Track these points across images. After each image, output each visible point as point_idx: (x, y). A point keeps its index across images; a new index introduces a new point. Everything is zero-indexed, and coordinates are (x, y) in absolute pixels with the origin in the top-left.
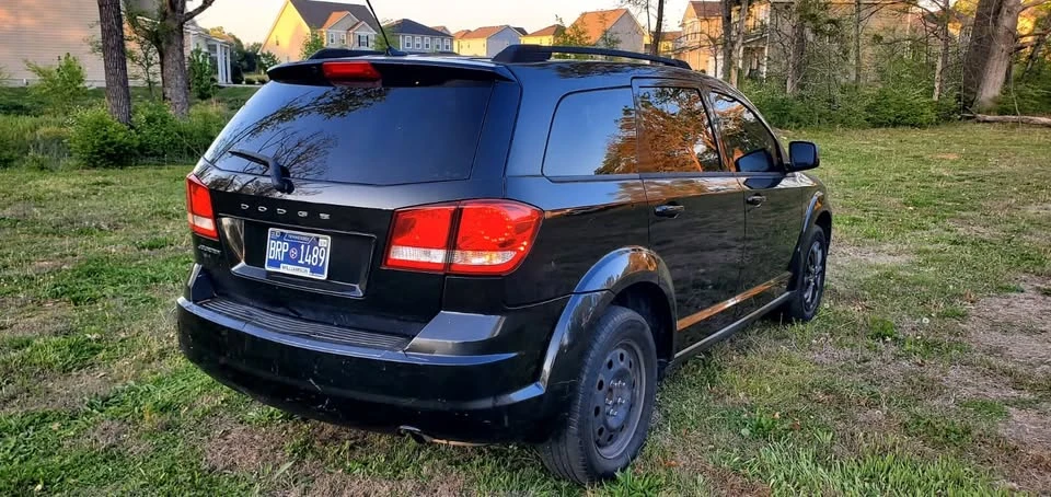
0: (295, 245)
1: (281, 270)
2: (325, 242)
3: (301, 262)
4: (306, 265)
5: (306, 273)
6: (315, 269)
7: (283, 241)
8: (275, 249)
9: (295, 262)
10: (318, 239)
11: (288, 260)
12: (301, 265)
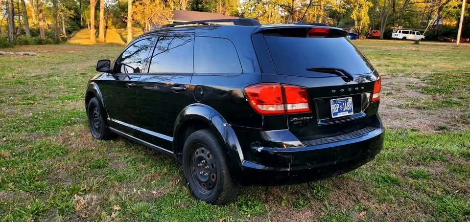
0: (341, 104)
1: (338, 116)
2: (350, 100)
3: (344, 110)
4: (346, 111)
5: (347, 114)
6: (349, 111)
7: (336, 104)
8: (334, 108)
9: (342, 111)
10: (347, 99)
11: (340, 111)
12: (344, 111)
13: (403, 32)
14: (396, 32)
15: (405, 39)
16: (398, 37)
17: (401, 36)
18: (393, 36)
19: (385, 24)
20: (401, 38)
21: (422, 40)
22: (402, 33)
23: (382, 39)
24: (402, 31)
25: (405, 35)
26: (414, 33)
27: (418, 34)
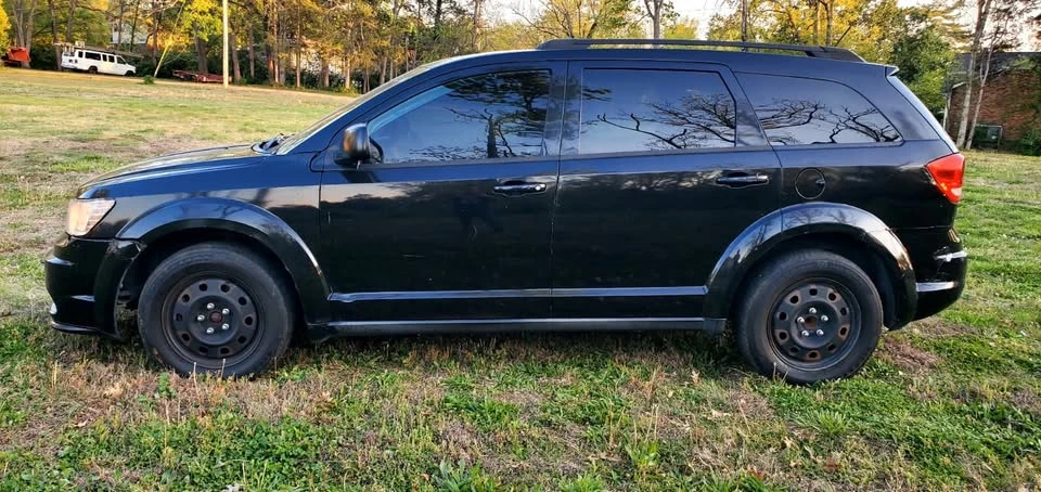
13: (89, 56)
14: (72, 55)
15: (93, 70)
16: (79, 66)
17: (85, 64)
18: (65, 61)
19: (29, 34)
20: (86, 68)
21: (129, 74)
22: (87, 57)
23: (25, 68)
24: (84, 52)
25: (92, 62)
26: (112, 60)
27: (120, 61)
